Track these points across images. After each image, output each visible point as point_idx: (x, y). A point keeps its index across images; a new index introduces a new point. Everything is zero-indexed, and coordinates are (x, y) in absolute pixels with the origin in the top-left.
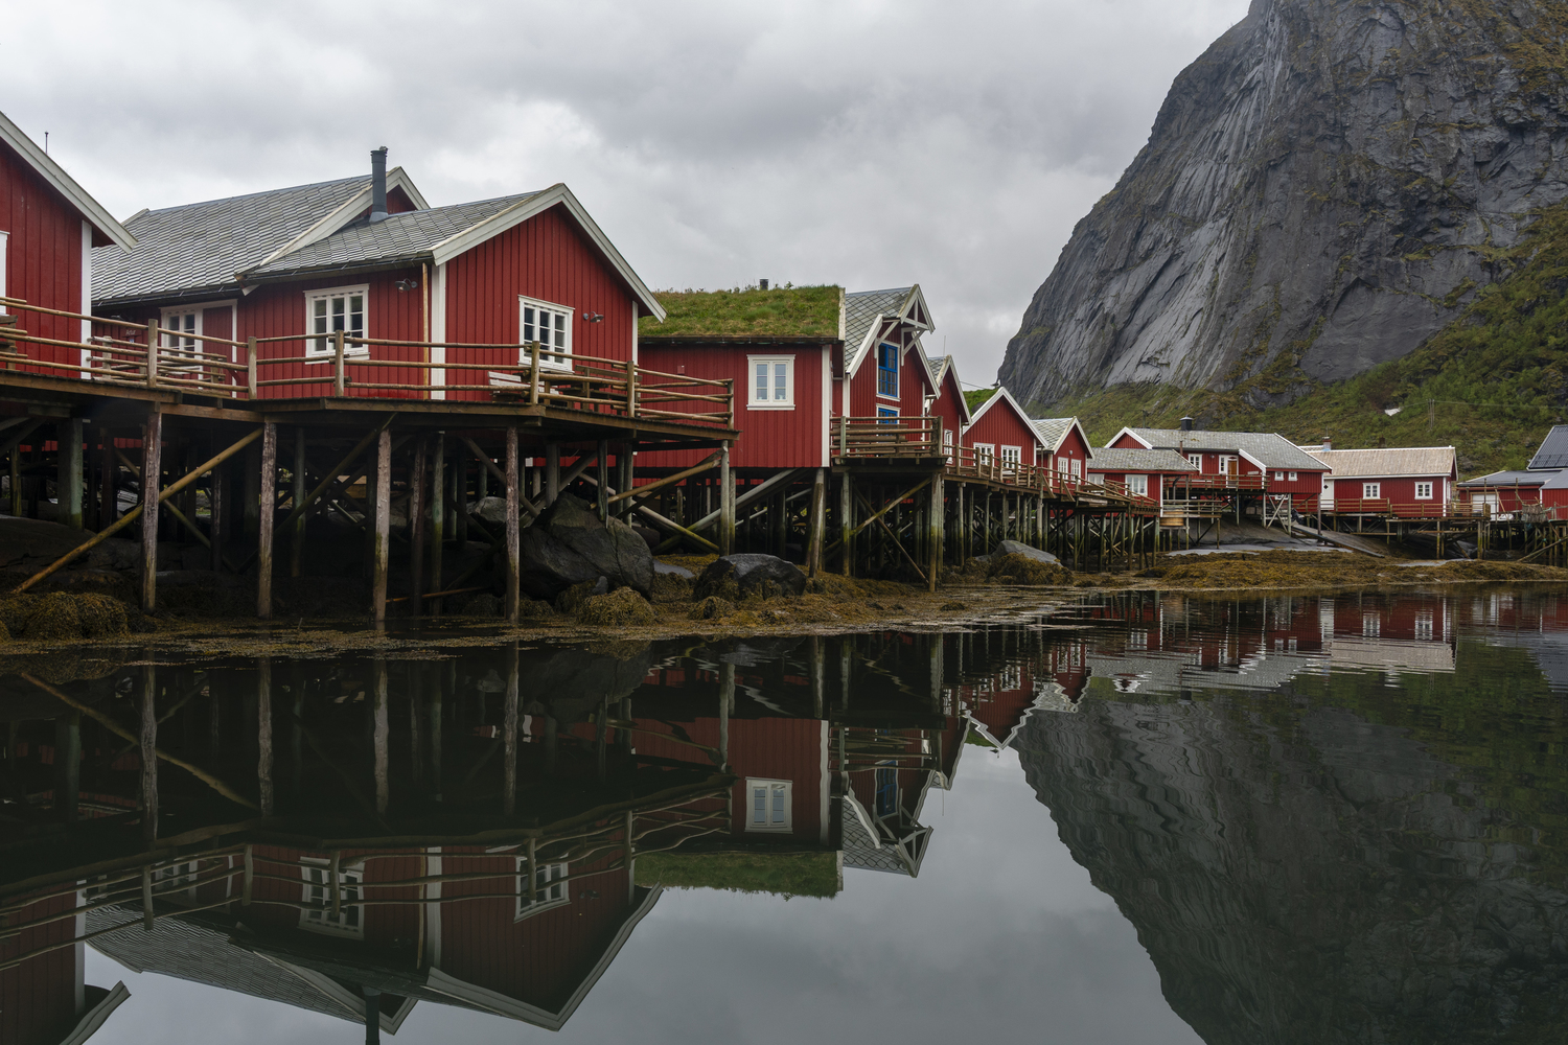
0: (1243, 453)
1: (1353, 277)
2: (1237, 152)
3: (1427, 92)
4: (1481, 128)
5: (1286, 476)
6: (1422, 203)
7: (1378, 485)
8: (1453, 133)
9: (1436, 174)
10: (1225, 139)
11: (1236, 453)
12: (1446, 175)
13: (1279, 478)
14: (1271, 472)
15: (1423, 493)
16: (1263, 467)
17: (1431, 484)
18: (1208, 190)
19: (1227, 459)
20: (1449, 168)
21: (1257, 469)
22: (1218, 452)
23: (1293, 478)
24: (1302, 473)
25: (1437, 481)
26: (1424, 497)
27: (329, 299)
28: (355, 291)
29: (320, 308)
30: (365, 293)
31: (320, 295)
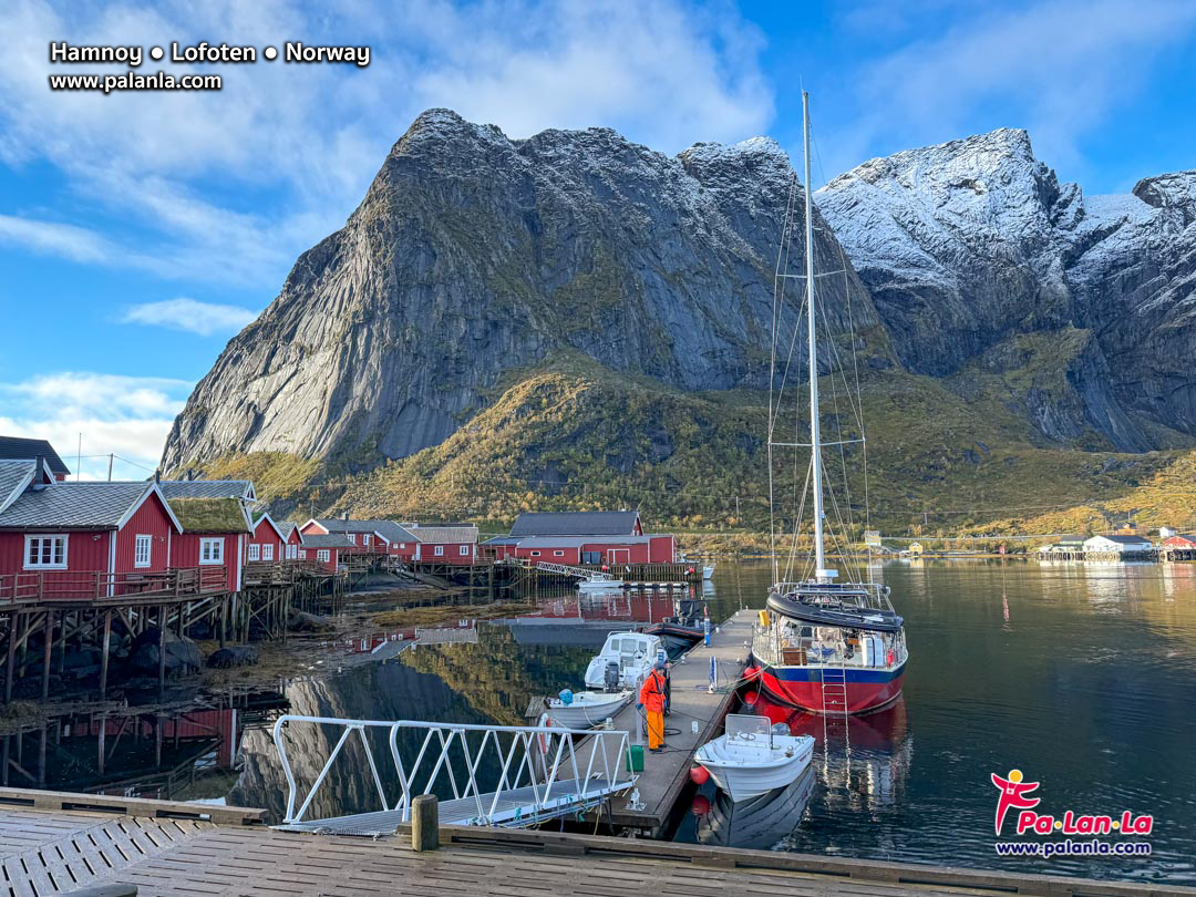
0: (376, 533)
1: (409, 397)
2: (340, 311)
3: (449, 295)
4: (477, 320)
5: (399, 546)
6: (446, 358)
7: (442, 548)
8: (462, 321)
9: (453, 344)
10: (331, 301)
11: (372, 533)
12: (460, 343)
13: (396, 547)
14: (392, 544)
15: (464, 552)
16: (388, 542)
17: (467, 547)
18: (320, 331)
19: (368, 536)
20: (461, 340)
21: (384, 542)
22: (363, 533)
23: (403, 546)
24: (407, 545)
25: (470, 545)
26: (464, 554)
27: (41, 538)
28: (59, 537)
29: (35, 543)
30: (65, 538)
31: (35, 537)
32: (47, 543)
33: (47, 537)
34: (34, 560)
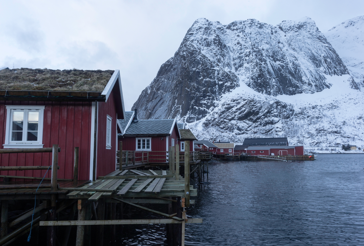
0: (204, 144)
1: (194, 105)
5: (211, 149)
7: (223, 150)
10: (170, 77)
11: (203, 144)
13: (210, 149)
14: (209, 148)
17: (231, 149)
18: (167, 87)
21: (206, 147)
22: (200, 144)
23: (212, 149)
24: (214, 148)
26: (230, 152)
27: (141, 139)
28: (148, 138)
29: (139, 141)
30: (150, 139)
31: (139, 139)
32: (144, 141)
33: (144, 138)
34: (139, 147)
